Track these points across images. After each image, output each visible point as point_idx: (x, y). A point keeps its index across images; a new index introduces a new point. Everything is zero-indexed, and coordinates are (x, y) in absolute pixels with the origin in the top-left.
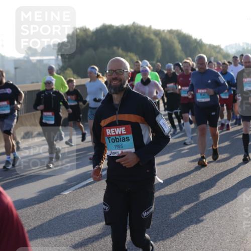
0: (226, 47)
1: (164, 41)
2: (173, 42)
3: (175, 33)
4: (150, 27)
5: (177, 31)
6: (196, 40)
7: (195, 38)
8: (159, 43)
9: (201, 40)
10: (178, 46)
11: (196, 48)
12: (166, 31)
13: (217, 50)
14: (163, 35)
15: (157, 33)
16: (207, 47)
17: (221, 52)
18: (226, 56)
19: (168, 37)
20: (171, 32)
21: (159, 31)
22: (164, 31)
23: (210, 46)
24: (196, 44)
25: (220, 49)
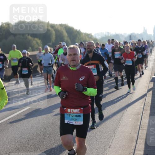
0: (95, 34)
1: (57, 31)
2: (62, 32)
3: (64, 27)
4: (48, 23)
5: (65, 24)
6: (76, 30)
7: (76, 29)
8: (54, 32)
9: (79, 30)
10: (65, 34)
11: (76, 35)
12: (58, 25)
13: (90, 36)
14: (56, 27)
15: (53, 26)
16: (83, 34)
17: (92, 37)
18: (95, 40)
19: (59, 28)
20: (61, 25)
21: (54, 24)
22: (57, 24)
23: (85, 34)
24: (76, 33)
25: (92, 36)
